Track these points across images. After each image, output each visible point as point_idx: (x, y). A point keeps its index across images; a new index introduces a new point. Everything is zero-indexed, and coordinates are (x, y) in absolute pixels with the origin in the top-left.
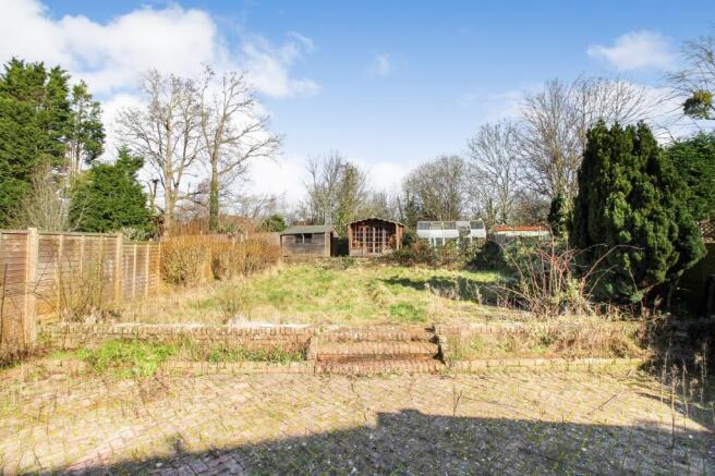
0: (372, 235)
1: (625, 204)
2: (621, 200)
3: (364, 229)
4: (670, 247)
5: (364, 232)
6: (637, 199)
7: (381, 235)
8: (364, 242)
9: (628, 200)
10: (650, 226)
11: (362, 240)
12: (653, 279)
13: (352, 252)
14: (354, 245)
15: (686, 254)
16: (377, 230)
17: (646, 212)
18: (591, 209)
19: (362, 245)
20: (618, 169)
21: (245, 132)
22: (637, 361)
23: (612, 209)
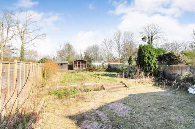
0: (80, 64)
1: (147, 59)
2: (146, 59)
3: (78, 62)
4: (153, 66)
5: (78, 63)
6: (149, 58)
7: (82, 64)
8: (78, 66)
9: (147, 58)
10: (151, 63)
11: (77, 65)
12: (151, 71)
13: (74, 68)
14: (75, 67)
15: (156, 67)
16: (81, 62)
17: (150, 60)
18: (141, 60)
19: (77, 67)
20: (146, 53)
21: (33, 31)
22: (152, 84)
23: (145, 60)
